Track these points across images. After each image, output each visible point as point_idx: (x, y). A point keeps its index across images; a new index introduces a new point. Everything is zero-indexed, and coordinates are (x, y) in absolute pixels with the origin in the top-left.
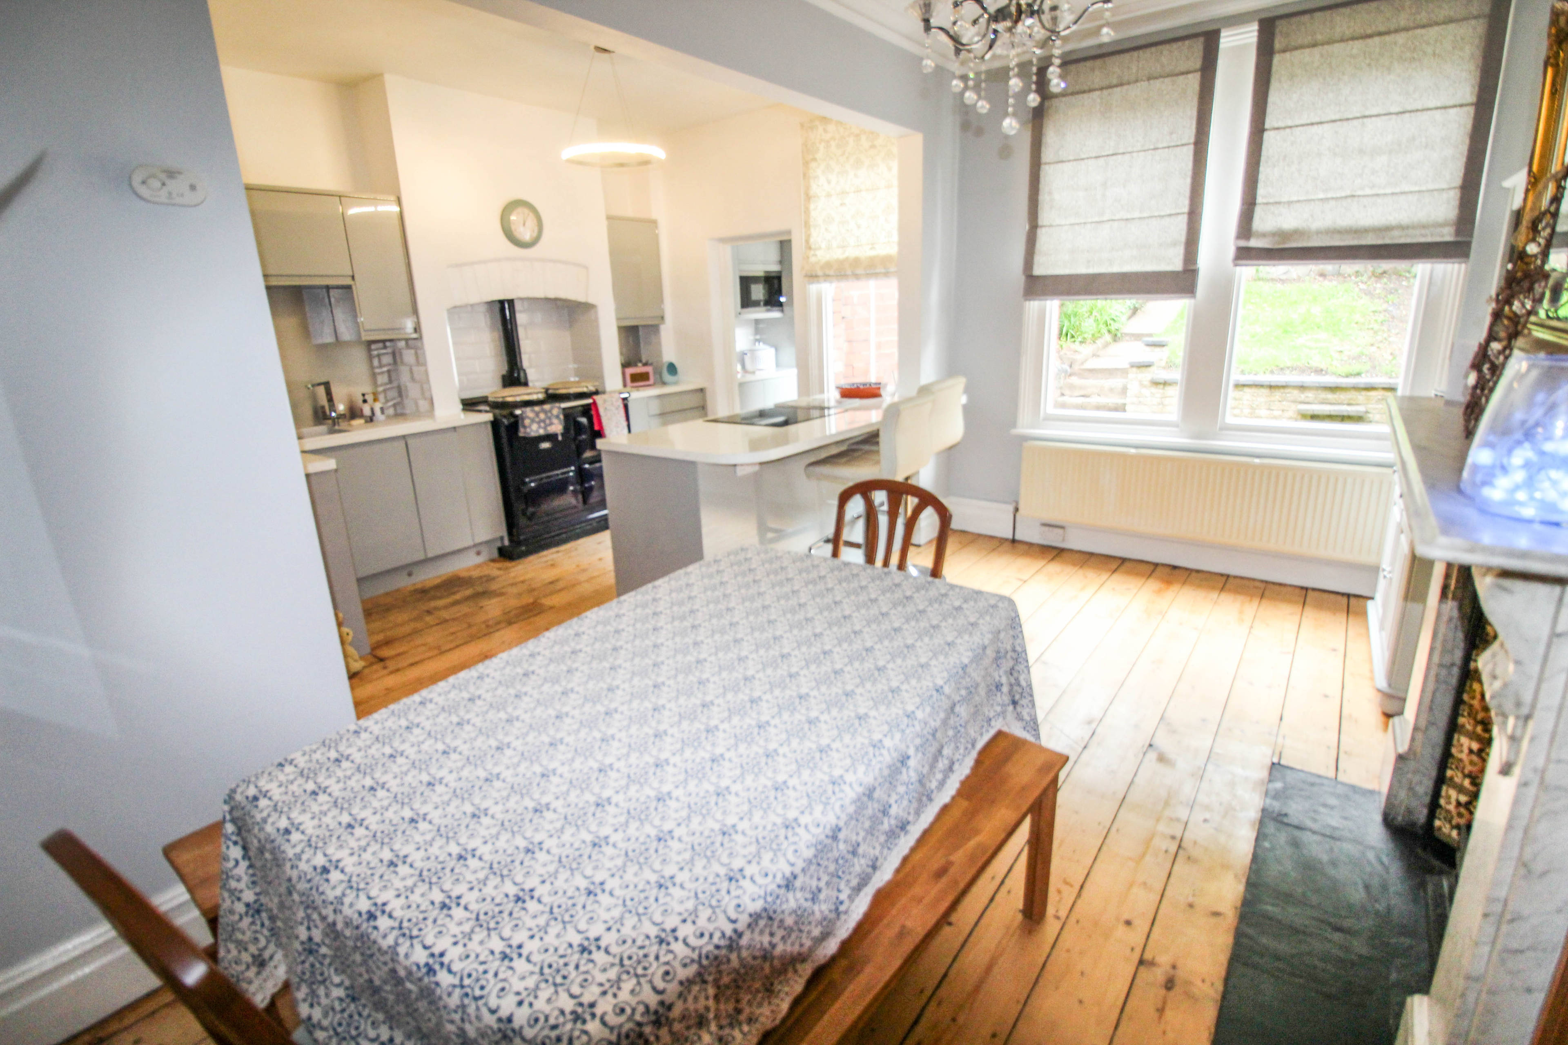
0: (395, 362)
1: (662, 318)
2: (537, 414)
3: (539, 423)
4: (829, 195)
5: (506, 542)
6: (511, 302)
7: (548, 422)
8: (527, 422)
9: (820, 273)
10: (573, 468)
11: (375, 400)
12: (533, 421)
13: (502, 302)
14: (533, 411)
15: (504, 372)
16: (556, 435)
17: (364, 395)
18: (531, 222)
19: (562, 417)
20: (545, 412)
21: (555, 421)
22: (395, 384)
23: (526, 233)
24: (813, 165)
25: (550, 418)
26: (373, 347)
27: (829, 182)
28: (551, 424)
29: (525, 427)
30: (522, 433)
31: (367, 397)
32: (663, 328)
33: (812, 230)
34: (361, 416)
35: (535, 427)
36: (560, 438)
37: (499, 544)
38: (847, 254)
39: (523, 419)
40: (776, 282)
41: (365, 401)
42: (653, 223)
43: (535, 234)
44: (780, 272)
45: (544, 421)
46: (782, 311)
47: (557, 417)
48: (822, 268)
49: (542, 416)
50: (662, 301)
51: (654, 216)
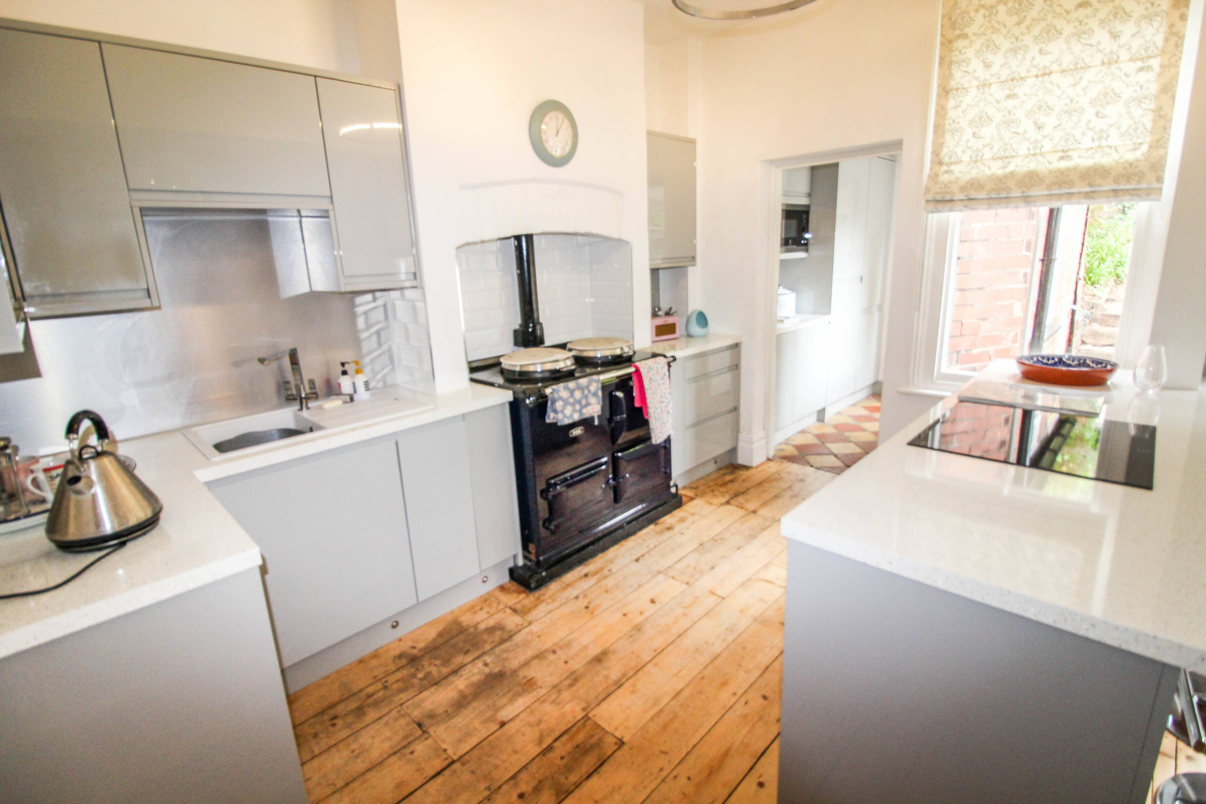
0: (386, 317)
1: (694, 258)
2: (572, 392)
3: (573, 405)
4: (985, 85)
5: (521, 562)
6: (529, 238)
7: (584, 402)
8: (559, 405)
9: (959, 196)
10: (605, 459)
11: (358, 371)
12: (566, 403)
13: (518, 238)
14: (567, 388)
15: (517, 327)
16: (592, 419)
17: (343, 364)
18: (566, 133)
19: (600, 393)
20: (580, 388)
21: (592, 400)
22: (385, 347)
23: (557, 148)
24: (960, 44)
25: (586, 397)
26: (359, 300)
27: (987, 66)
28: (588, 404)
29: (555, 411)
30: (551, 417)
31: (347, 367)
32: (690, 269)
33: (948, 136)
34: (339, 394)
35: (568, 411)
36: (596, 423)
37: (511, 564)
38: (1011, 168)
39: (554, 402)
40: (804, 216)
41: (344, 373)
42: (692, 142)
43: (568, 149)
44: (808, 206)
45: (579, 402)
46: (807, 251)
47: (595, 394)
48: (962, 189)
49: (578, 395)
50: (694, 237)
51: (691, 135)
